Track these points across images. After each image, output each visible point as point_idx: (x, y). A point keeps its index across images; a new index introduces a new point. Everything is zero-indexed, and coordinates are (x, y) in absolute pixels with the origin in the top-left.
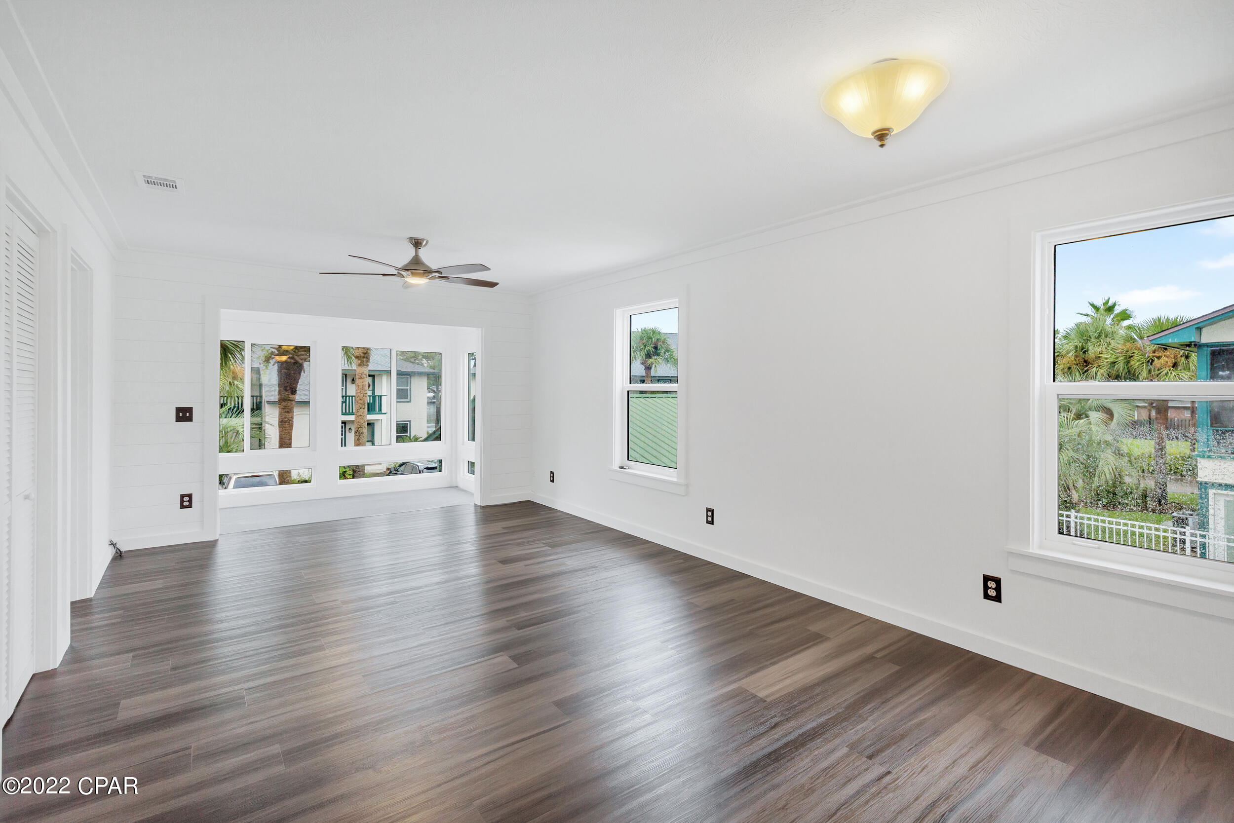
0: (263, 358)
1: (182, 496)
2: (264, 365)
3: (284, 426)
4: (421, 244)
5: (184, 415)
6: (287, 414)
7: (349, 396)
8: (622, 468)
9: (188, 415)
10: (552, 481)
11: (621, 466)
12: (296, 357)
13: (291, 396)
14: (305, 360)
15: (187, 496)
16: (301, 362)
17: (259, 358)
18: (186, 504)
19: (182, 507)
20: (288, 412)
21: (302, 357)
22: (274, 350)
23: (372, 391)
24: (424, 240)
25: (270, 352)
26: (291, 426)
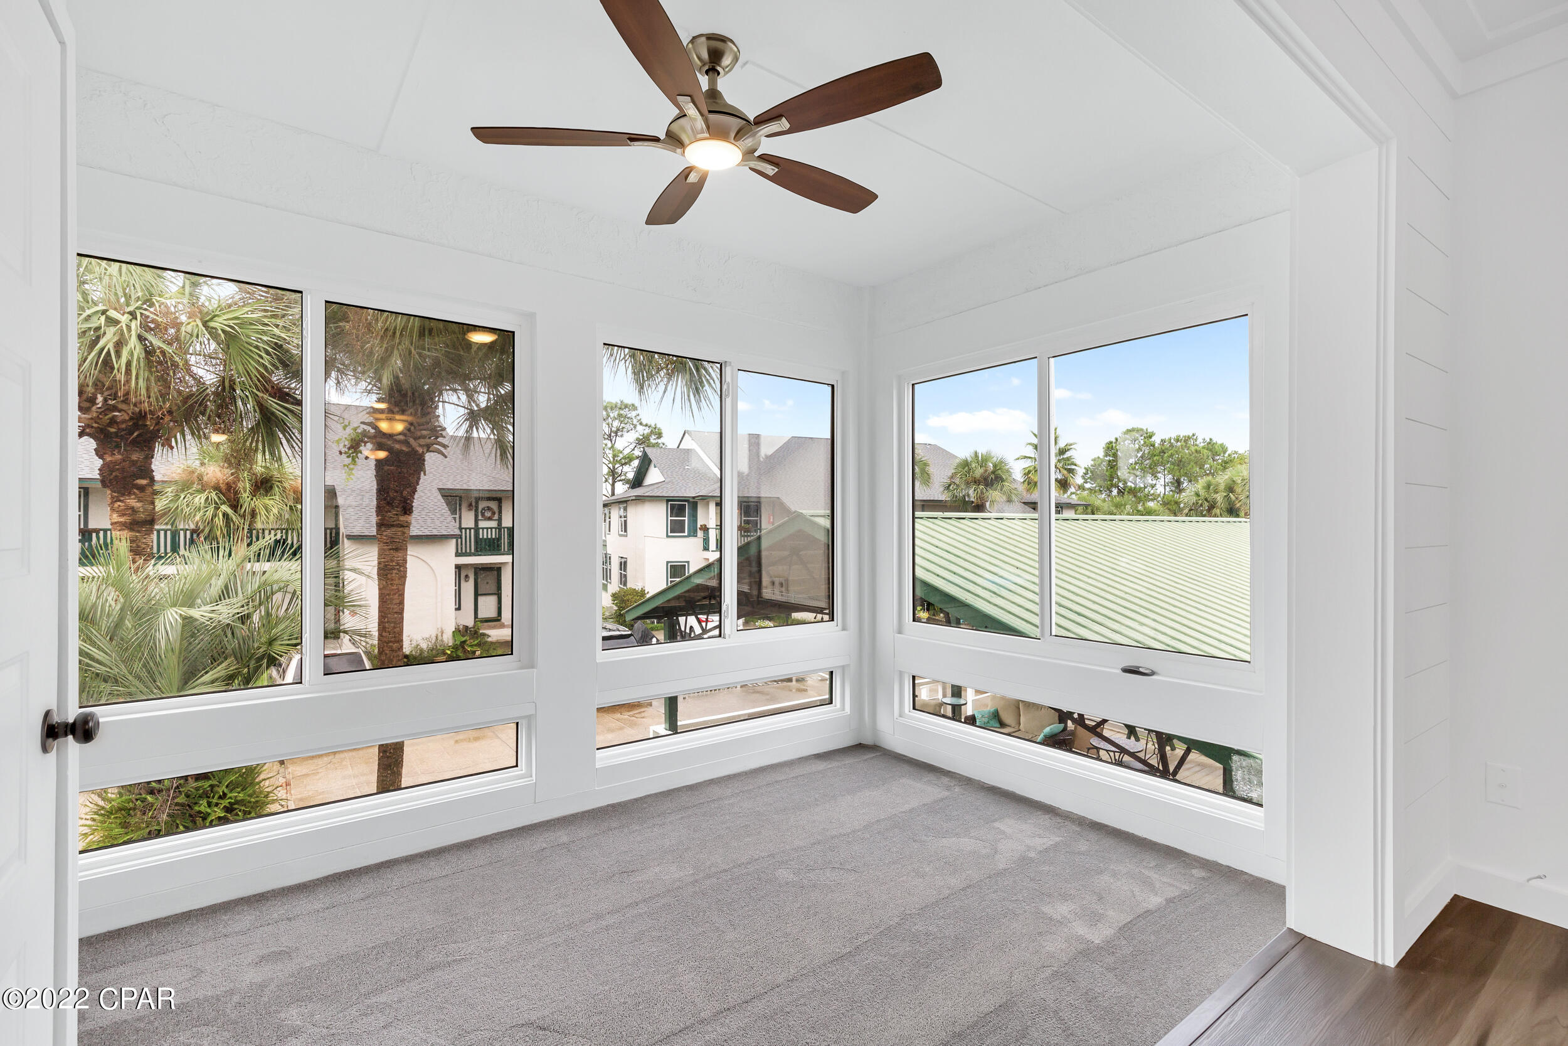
0: (347, 443)
2: (348, 457)
3: (389, 576)
6: (396, 554)
7: (466, 529)
12: (411, 441)
13: (402, 518)
14: (428, 448)
16: (420, 450)
17: (338, 442)
20: (397, 549)
21: (422, 442)
22: (366, 427)
23: (497, 522)
25: (359, 431)
26: (403, 577)
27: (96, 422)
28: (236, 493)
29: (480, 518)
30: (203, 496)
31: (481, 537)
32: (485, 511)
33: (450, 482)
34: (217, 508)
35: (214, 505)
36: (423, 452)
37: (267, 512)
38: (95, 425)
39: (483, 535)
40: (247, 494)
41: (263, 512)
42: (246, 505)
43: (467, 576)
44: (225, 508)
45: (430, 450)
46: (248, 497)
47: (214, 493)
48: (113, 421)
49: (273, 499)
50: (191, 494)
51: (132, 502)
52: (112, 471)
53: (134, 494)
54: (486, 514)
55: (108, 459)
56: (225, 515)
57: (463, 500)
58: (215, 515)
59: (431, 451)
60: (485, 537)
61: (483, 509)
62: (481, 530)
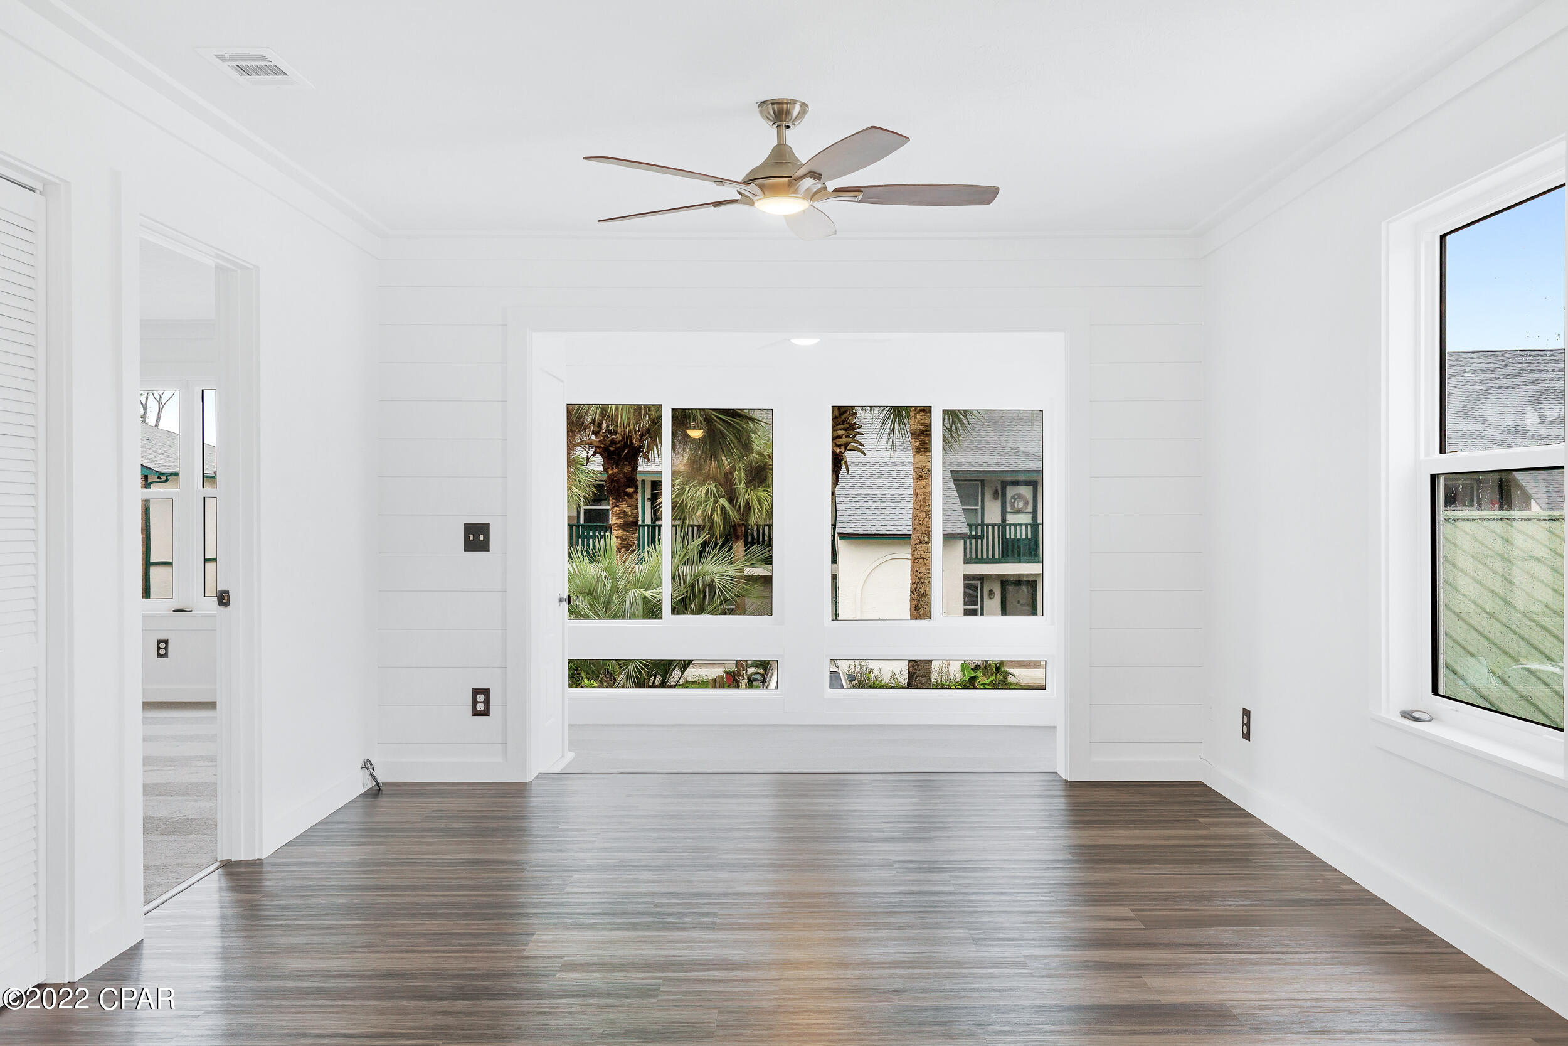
1: (475, 692)
4: (788, 113)
5: (477, 537)
8: (1409, 715)
9: (482, 536)
10: (1247, 736)
11: (1408, 707)
15: (481, 693)
18: (480, 707)
19: (475, 713)
23: (1031, 515)
24: (794, 102)
27: (603, 444)
28: (732, 483)
29: (1009, 509)
30: (704, 489)
31: (1008, 537)
32: (1015, 499)
33: (967, 461)
34: (716, 502)
35: (713, 499)
36: (841, 452)
37: (760, 506)
38: (602, 446)
39: (1011, 534)
40: (742, 486)
41: (756, 506)
42: (741, 498)
43: (991, 592)
44: (723, 502)
45: (848, 448)
46: (743, 488)
47: (714, 485)
48: (613, 442)
49: (767, 491)
50: (695, 487)
51: (624, 507)
52: (613, 481)
53: (625, 500)
54: (1016, 505)
55: (610, 472)
56: (723, 509)
57: (986, 484)
58: (713, 511)
59: (848, 450)
60: (1013, 537)
61: (1013, 497)
62: (1007, 527)
